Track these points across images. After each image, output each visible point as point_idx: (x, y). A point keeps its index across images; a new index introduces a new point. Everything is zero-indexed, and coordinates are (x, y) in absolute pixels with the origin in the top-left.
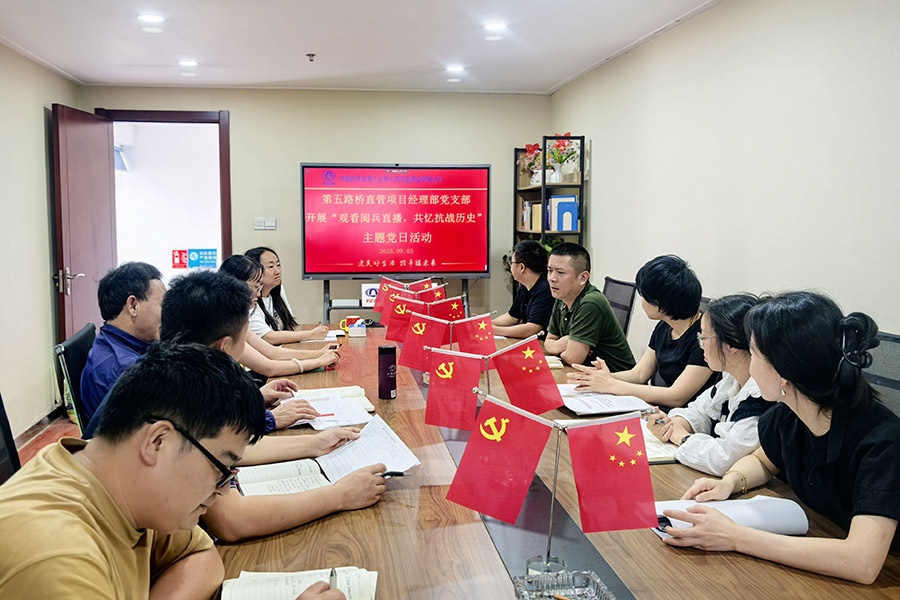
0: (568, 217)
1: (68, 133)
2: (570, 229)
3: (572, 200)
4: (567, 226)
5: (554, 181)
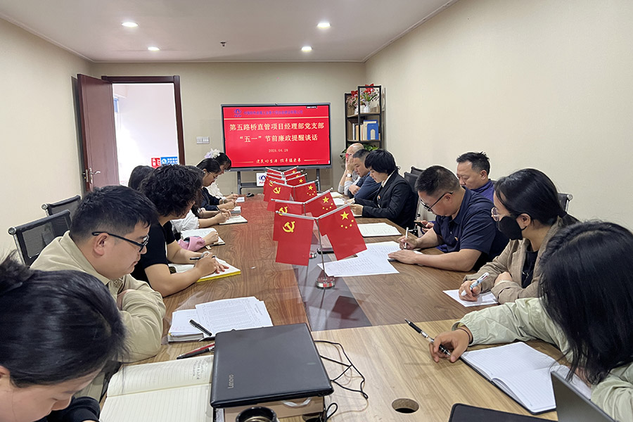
0: (373, 132)
1: (87, 91)
2: (375, 139)
3: (375, 122)
5: (365, 112)
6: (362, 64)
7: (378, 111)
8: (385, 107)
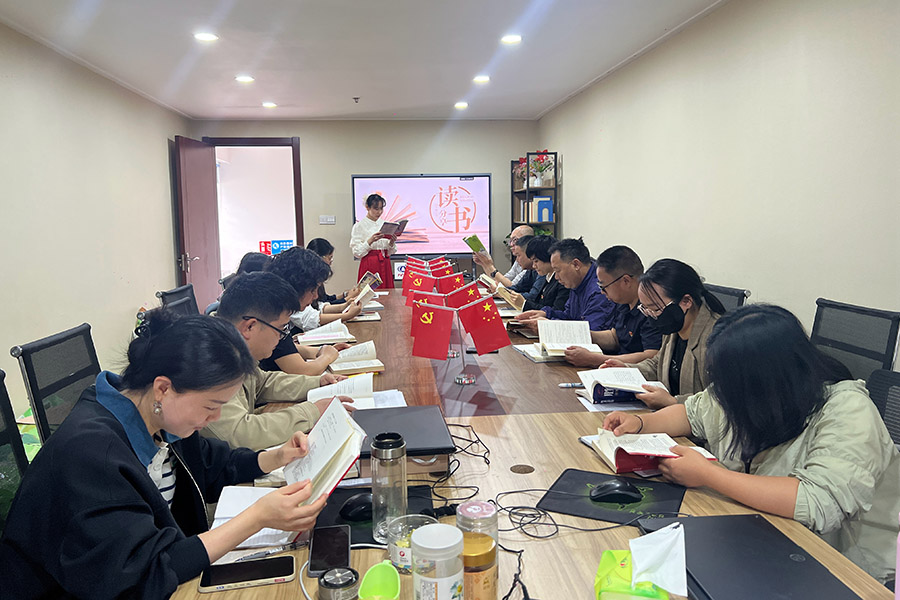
0: (545, 212)
1: (186, 156)
2: (548, 220)
3: (549, 199)
4: (545, 219)
5: (536, 186)
6: (535, 123)
7: (552, 185)
8: (561, 181)
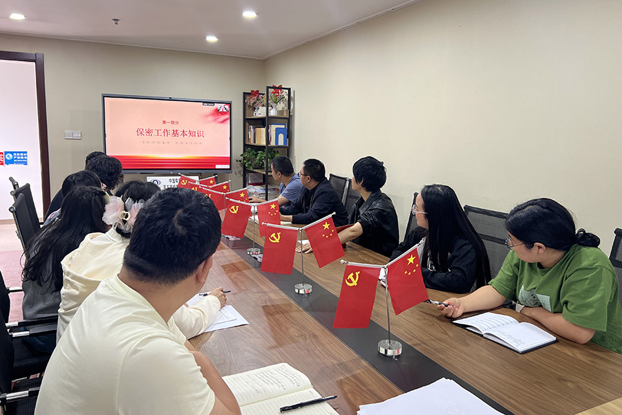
0: (281, 137)
2: (282, 144)
3: (284, 126)
4: (281, 143)
5: (273, 115)
6: (263, 63)
